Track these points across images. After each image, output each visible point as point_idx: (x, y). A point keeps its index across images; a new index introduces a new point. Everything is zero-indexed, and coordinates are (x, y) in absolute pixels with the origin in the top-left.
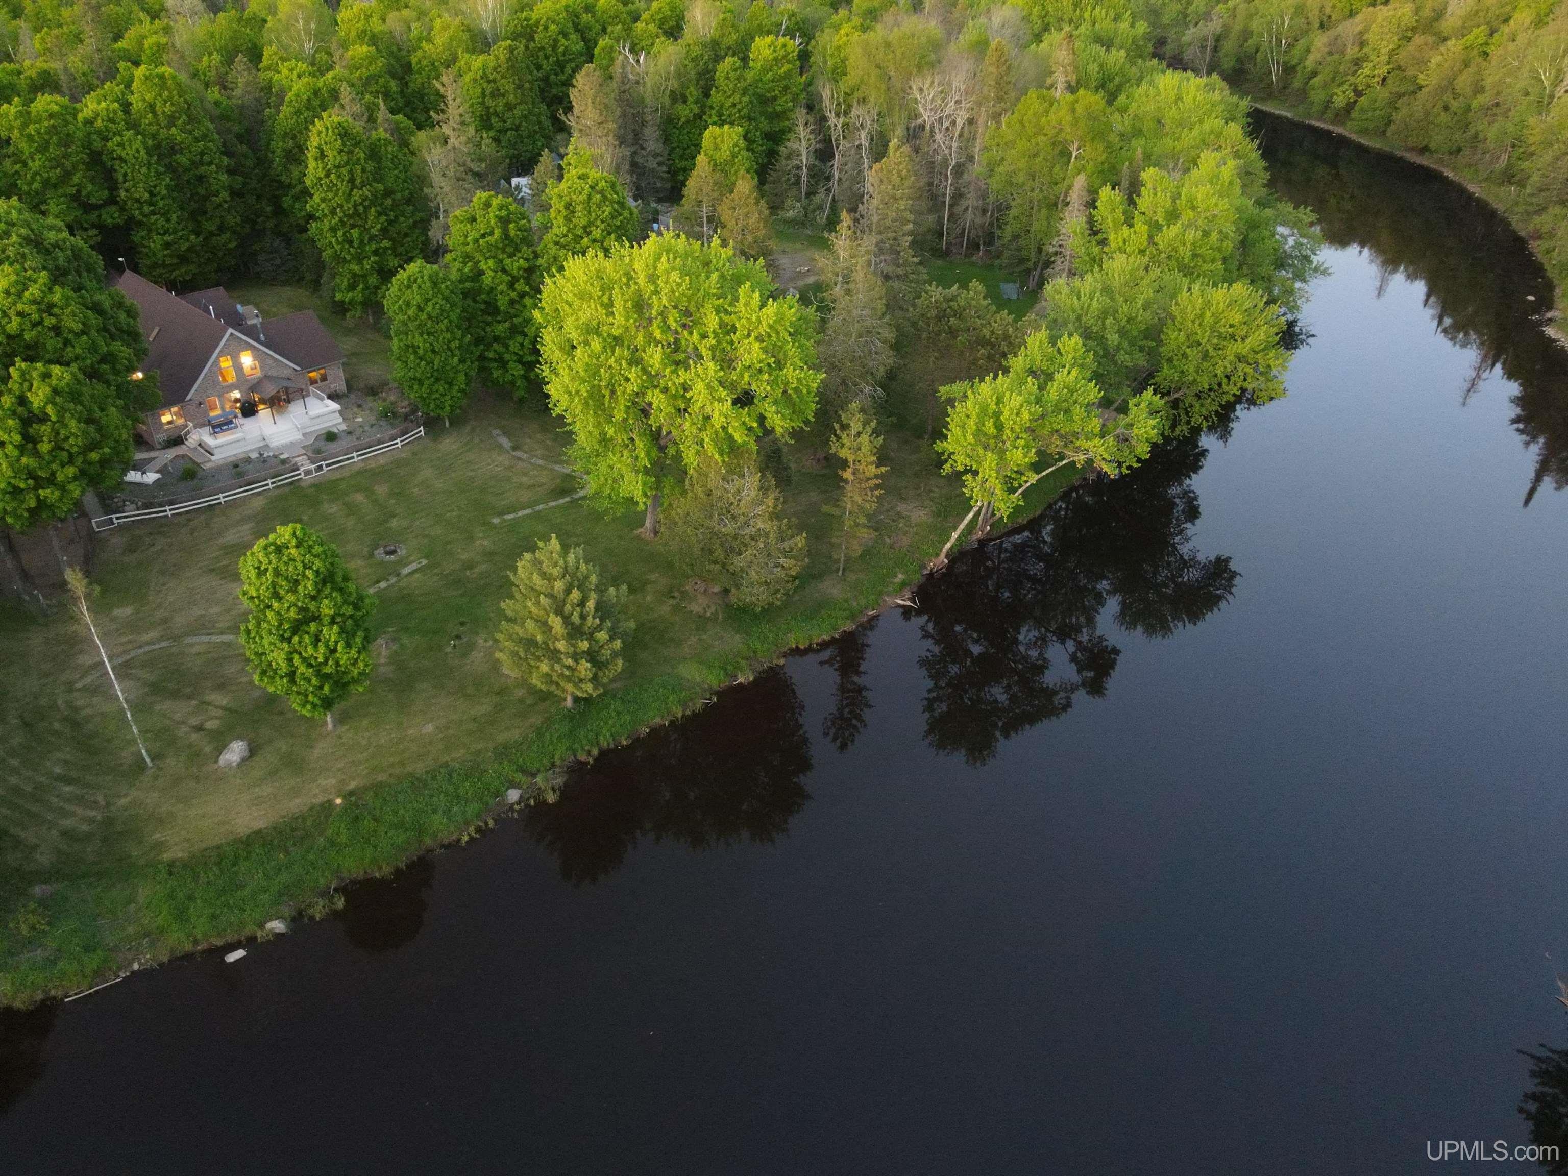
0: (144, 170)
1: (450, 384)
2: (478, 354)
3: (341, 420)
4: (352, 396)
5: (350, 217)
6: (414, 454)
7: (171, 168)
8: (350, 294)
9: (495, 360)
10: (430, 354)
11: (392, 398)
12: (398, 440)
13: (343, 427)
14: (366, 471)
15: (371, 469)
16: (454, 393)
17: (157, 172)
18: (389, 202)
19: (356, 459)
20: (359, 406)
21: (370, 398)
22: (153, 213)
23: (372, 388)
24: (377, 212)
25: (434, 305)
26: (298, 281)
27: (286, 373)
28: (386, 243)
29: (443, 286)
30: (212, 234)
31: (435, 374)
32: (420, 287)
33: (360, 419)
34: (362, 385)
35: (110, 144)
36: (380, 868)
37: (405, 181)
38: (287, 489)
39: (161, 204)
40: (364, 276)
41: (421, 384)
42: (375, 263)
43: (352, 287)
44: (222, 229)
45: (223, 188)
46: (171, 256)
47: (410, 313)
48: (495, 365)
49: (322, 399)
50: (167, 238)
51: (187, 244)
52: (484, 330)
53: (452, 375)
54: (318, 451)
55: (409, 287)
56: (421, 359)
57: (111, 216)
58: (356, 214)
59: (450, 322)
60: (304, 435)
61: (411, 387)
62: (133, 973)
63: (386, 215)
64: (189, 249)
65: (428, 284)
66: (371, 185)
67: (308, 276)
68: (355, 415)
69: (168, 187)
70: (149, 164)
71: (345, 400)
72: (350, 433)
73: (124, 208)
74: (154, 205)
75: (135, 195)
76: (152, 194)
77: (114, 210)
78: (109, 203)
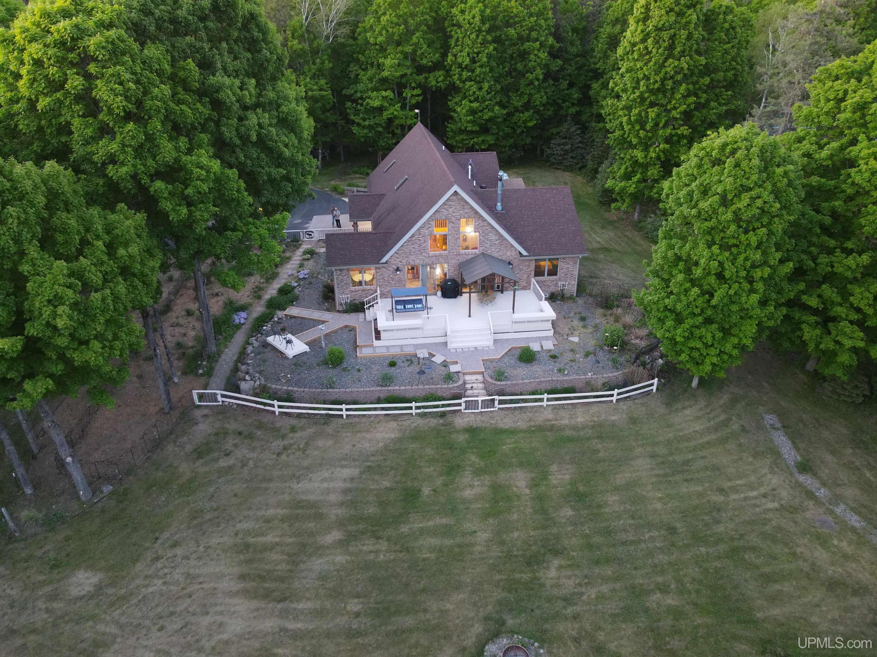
0: (473, 36)
1: (726, 332)
2: (792, 295)
3: (551, 333)
4: (580, 301)
5: (652, 92)
6: (633, 421)
8: (623, 184)
9: (815, 312)
10: (712, 279)
11: (628, 319)
12: (616, 391)
13: (549, 345)
14: (552, 428)
15: (561, 429)
16: (728, 347)
17: (484, 40)
18: (707, 80)
19: (545, 403)
20: (583, 319)
21: (600, 311)
22: (469, 79)
23: (607, 299)
24: (687, 89)
25: (753, 199)
26: (580, 169)
27: (509, 255)
28: (684, 130)
29: (779, 171)
30: (517, 110)
31: (709, 312)
32: (737, 165)
33: (576, 339)
34: (596, 291)
37: (733, 59)
38: (433, 422)
39: (478, 70)
40: (645, 167)
41: (679, 320)
42: (664, 151)
43: (627, 177)
44: (527, 106)
45: (539, 65)
46: (472, 122)
47: (704, 205)
48: (813, 319)
49: (540, 300)
50: (475, 105)
51: (490, 114)
52: (814, 259)
53: (735, 319)
54: (500, 376)
55: (718, 162)
56: (693, 282)
57: (437, 79)
58: (661, 90)
59: (771, 233)
60: (495, 341)
61: (661, 321)
63: (696, 95)
64: (490, 120)
65: (756, 162)
66: (691, 58)
67: (590, 165)
68: (572, 331)
69: (489, 56)
70: (479, 31)
71: (566, 306)
72: (554, 357)
73: (448, 72)
74: (473, 71)
75: (460, 60)
76: (473, 61)
77: (440, 74)
78: (437, 66)
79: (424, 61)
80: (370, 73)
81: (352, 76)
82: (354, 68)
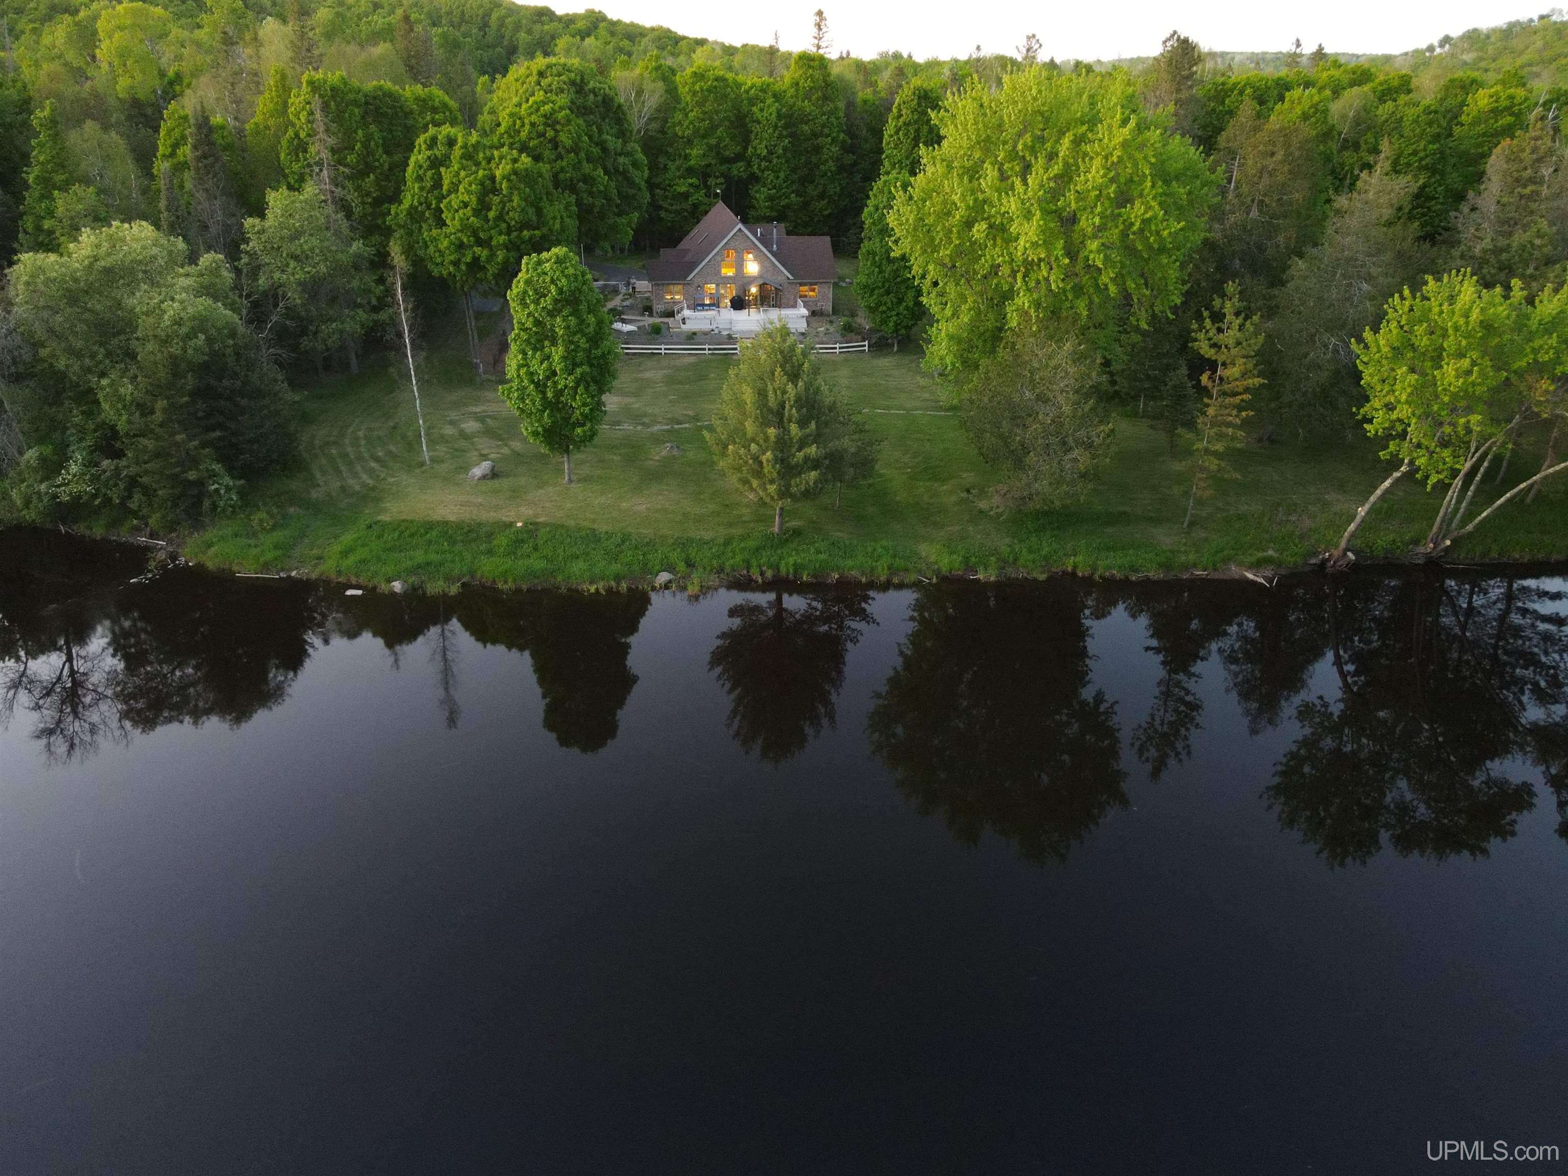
0: (770, 131)
3: (805, 325)
7: (792, 135)
12: (838, 346)
17: (780, 134)
22: (767, 168)
27: (780, 279)
30: (812, 199)
33: (822, 329)
35: (754, 109)
36: (506, 582)
39: (775, 161)
44: (822, 196)
45: (832, 158)
46: (771, 208)
57: (739, 169)
62: (289, 577)
69: (785, 149)
70: (776, 127)
73: (749, 164)
74: (770, 162)
75: (759, 152)
76: (771, 153)
77: (741, 164)
78: (739, 157)
79: (727, 153)
80: (677, 163)
81: (662, 166)
82: (662, 160)
